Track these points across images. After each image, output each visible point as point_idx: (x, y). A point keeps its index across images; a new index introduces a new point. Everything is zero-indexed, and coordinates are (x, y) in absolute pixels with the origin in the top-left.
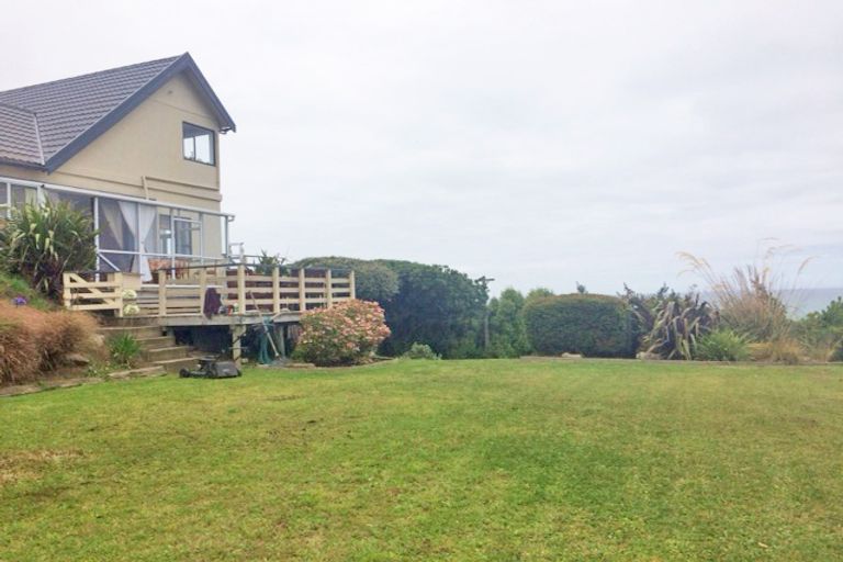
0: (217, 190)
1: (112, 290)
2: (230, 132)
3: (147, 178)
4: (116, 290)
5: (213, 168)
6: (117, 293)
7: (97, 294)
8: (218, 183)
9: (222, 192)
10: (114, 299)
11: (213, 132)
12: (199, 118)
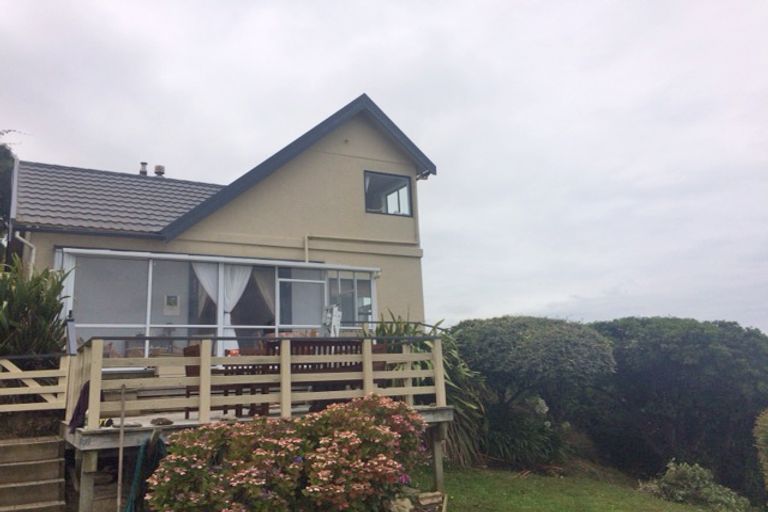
0: (416, 245)
1: (54, 381)
2: (431, 176)
3: (310, 238)
4: (60, 381)
5: (410, 219)
6: (62, 386)
7: (34, 388)
8: (416, 235)
9: (422, 246)
10: (55, 395)
11: (409, 178)
12: (387, 164)
